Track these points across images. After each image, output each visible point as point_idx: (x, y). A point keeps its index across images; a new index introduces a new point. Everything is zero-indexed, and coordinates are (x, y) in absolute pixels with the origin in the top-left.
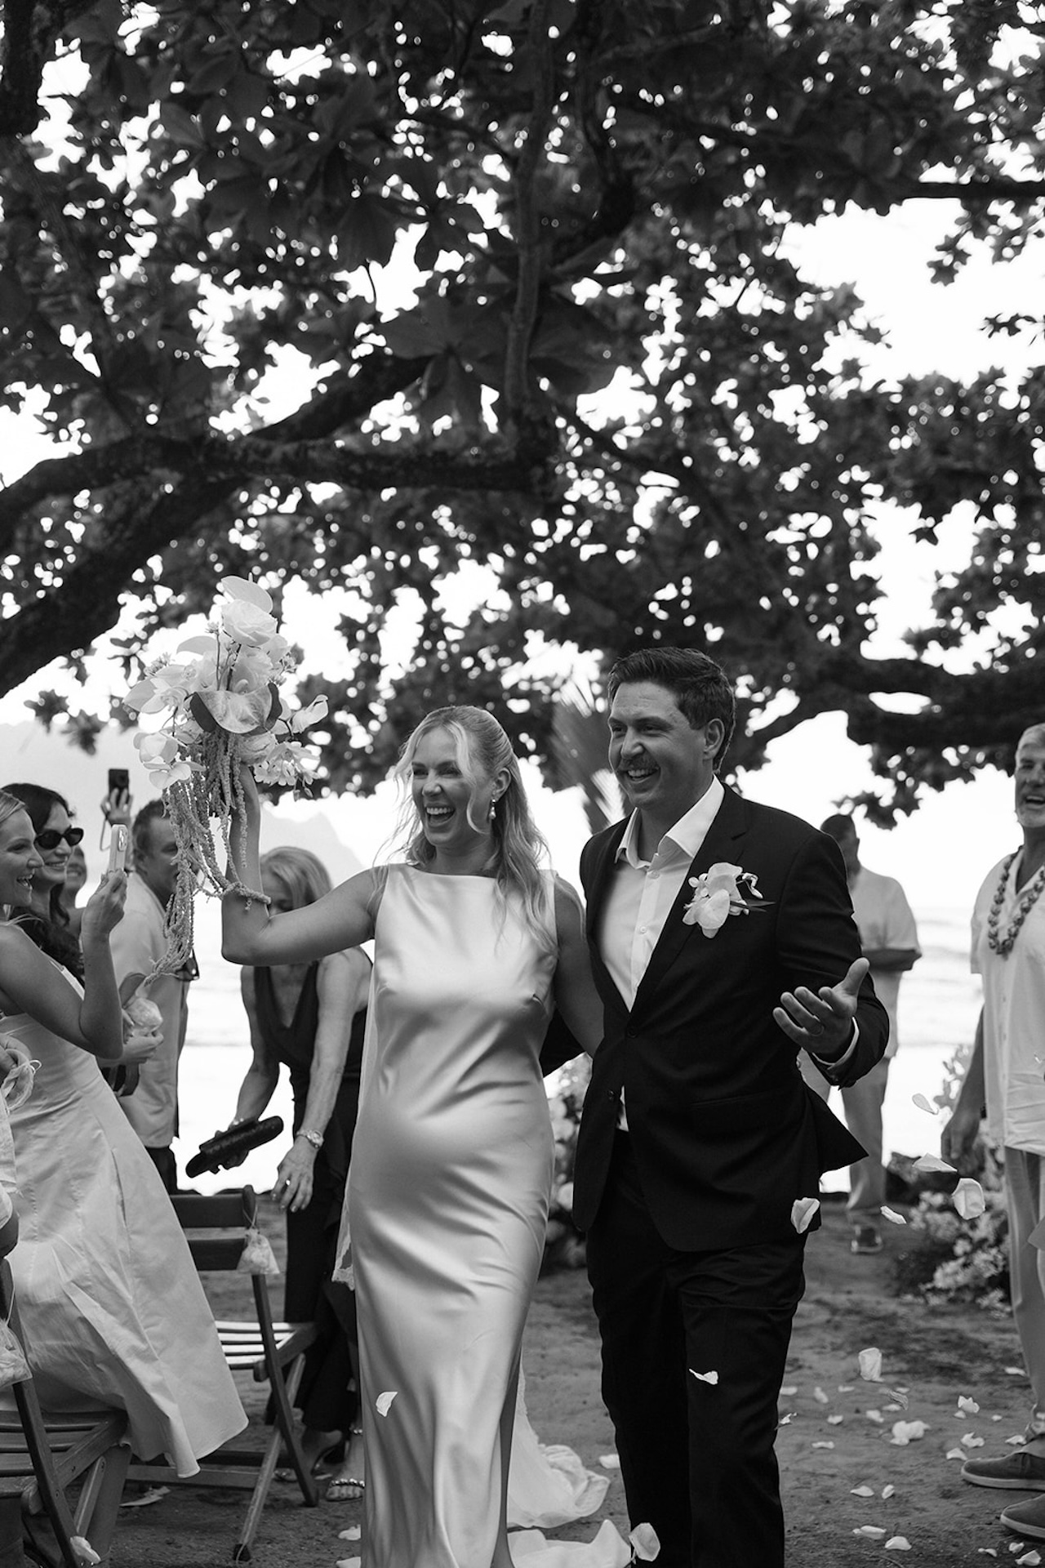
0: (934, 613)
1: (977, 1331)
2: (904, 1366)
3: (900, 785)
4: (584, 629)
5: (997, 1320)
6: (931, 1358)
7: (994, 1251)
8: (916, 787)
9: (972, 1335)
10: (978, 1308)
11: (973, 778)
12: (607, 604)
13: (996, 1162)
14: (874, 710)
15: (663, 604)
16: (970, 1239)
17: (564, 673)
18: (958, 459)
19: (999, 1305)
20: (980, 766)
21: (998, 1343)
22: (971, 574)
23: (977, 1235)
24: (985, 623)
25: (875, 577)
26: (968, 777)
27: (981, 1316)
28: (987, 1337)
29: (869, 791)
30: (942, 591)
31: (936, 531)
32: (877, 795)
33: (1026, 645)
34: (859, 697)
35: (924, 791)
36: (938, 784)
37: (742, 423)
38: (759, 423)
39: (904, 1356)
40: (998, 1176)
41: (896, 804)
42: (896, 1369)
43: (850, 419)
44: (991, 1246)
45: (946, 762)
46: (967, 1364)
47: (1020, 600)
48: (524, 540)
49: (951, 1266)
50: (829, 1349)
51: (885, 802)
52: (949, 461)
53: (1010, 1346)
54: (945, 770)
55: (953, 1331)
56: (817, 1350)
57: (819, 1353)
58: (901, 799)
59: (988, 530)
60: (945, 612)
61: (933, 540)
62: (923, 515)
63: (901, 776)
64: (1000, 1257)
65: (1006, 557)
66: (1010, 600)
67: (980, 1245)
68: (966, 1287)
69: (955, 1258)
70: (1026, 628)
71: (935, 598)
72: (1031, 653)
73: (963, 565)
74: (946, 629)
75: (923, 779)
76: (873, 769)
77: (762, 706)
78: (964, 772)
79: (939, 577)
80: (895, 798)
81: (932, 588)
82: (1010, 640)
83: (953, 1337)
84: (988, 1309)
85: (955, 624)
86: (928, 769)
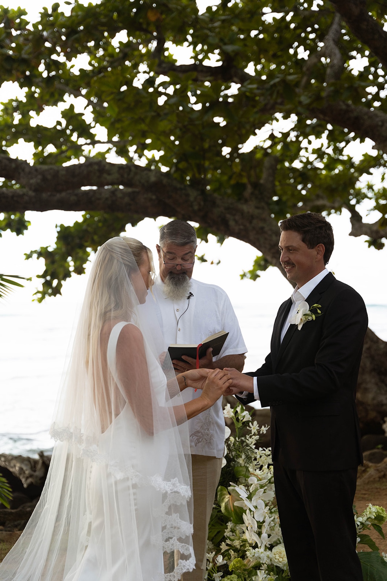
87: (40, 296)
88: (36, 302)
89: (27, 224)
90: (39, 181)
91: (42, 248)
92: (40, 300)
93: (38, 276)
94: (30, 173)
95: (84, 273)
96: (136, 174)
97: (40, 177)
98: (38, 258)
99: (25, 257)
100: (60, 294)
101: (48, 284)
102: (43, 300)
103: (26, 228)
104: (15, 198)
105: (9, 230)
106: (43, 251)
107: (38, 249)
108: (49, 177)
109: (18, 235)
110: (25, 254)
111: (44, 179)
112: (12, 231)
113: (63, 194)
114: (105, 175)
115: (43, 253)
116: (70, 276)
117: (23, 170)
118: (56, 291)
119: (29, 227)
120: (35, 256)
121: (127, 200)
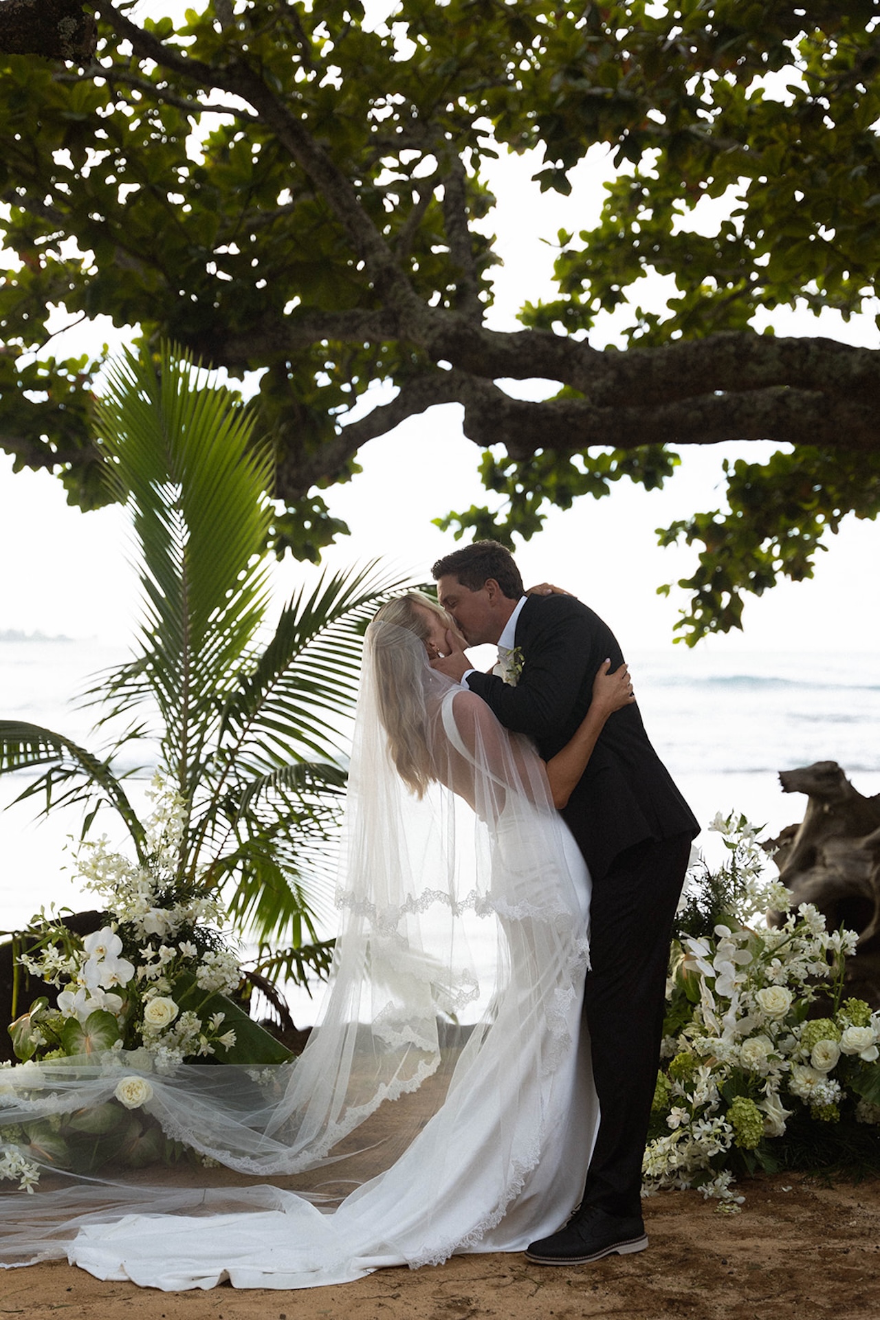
0: (557, 285)
1: (707, 1238)
2: (618, 1301)
3: (517, 500)
4: (122, 293)
5: (729, 1217)
6: (655, 1287)
7: (720, 1121)
8: (537, 502)
9: (702, 1244)
10: (702, 1200)
11: (606, 491)
12: (153, 261)
13: (715, 995)
14: (500, 399)
15: (224, 262)
16: (687, 1104)
17: (94, 356)
18: (595, 84)
19: (729, 1194)
20: (615, 476)
21: (739, 1255)
22: (604, 233)
23: (698, 1098)
24: (620, 298)
25: (488, 236)
26: (600, 490)
27: (706, 1212)
28: (722, 1245)
29: (480, 506)
30: (569, 255)
31: (568, 174)
32: (491, 511)
33: (671, 325)
34: (480, 382)
35: (547, 507)
36: (564, 501)
37: (320, 33)
38: (341, 35)
39: (615, 1283)
40: (719, 1015)
41: (513, 524)
42: (608, 1307)
43: (463, 25)
44: (716, 1114)
45: (574, 470)
46: (704, 1293)
47: (663, 270)
48: (43, 175)
49: (662, 1145)
50: (509, 1280)
51: (500, 520)
52: (584, 84)
53: (756, 1259)
54: (572, 480)
55: (674, 1238)
56: (495, 1281)
57: (498, 1287)
58: (520, 518)
59: (626, 179)
60: (571, 284)
61: (564, 187)
62: (550, 156)
63: (520, 488)
64: (728, 1128)
65: (646, 214)
66: (650, 269)
67: (698, 1114)
68: (682, 1169)
69: (668, 1132)
70: (672, 303)
71: (559, 265)
72: (677, 334)
73: (594, 223)
74: (572, 304)
75: (545, 492)
76: (484, 480)
77: (351, 400)
78: (596, 484)
79: (565, 239)
80: (511, 516)
81: (556, 253)
82: (651, 319)
83: (676, 1248)
84: (716, 1200)
85: (583, 298)
86: (552, 480)
87: (690, 629)
88: (683, 644)
89: (671, 461)
90: (610, 383)
91: (698, 516)
92: (692, 640)
93: (684, 584)
94: (592, 366)
95: (811, 575)
96: (819, 359)
97: (612, 374)
98: (689, 541)
99: (658, 537)
100: (740, 626)
101: (707, 601)
102: (701, 642)
103: (669, 471)
104: (570, 420)
105: (626, 478)
106: (702, 523)
107: (689, 518)
108: (631, 373)
109: (649, 487)
110: (659, 531)
111: (621, 378)
112: (635, 480)
113: (673, 407)
114: (751, 365)
115: (702, 528)
116: (772, 583)
117: (579, 362)
118: (730, 619)
119: (676, 469)
120: (682, 535)
121: (811, 414)
